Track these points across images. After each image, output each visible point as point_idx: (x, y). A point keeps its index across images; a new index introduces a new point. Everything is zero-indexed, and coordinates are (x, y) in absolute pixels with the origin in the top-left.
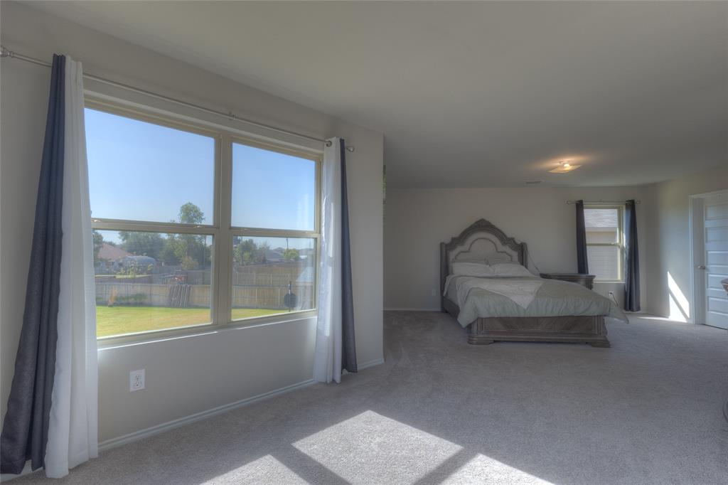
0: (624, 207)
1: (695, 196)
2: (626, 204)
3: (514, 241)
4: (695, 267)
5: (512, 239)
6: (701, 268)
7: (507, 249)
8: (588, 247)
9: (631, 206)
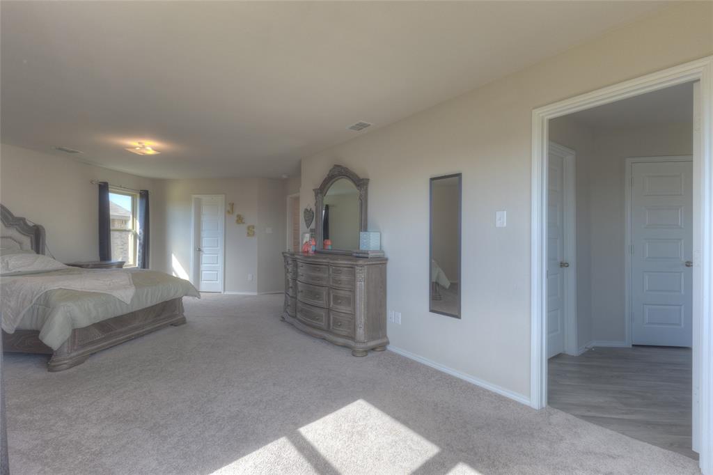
0: (138, 195)
1: (196, 196)
2: (140, 193)
3: (25, 224)
4: (195, 249)
5: (23, 220)
6: (198, 250)
7: (14, 233)
8: (111, 232)
9: (145, 195)
